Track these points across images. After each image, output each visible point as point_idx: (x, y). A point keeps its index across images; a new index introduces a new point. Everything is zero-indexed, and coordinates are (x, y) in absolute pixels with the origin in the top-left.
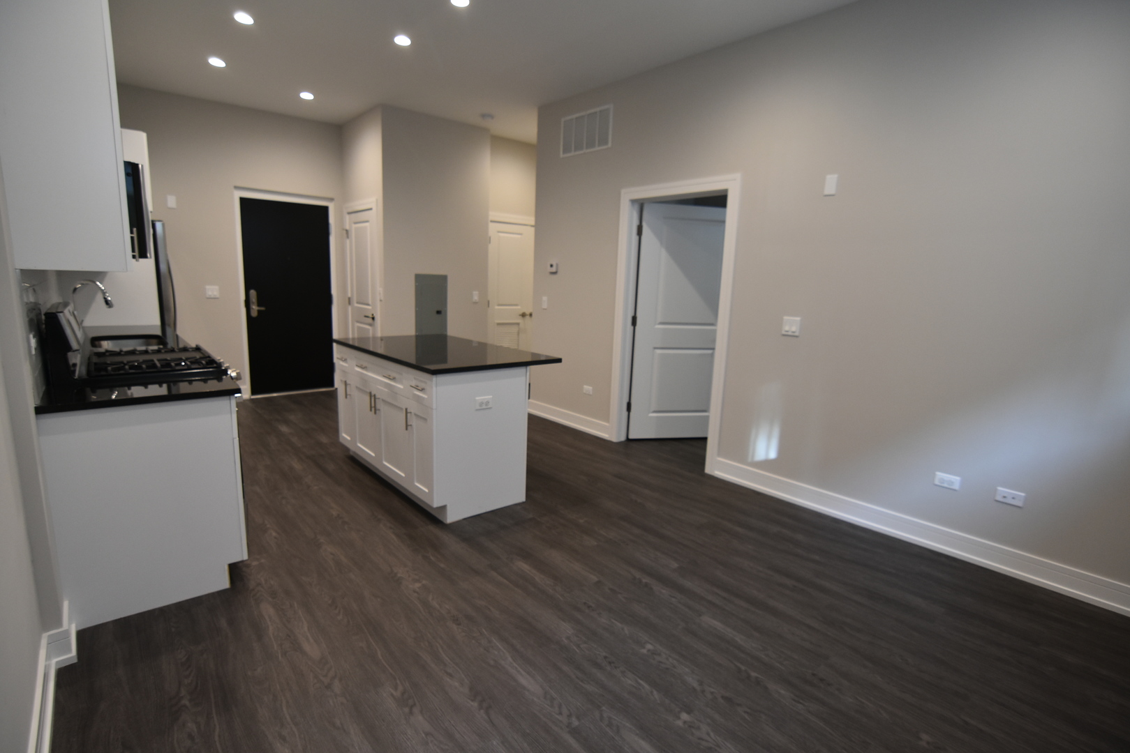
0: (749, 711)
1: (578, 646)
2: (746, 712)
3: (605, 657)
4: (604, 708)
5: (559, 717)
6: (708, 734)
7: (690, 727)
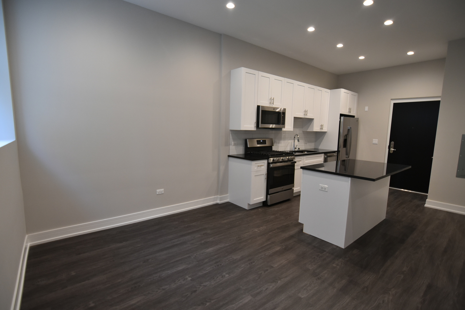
0: (188, 296)
1: (227, 259)
2: (187, 295)
3: (221, 265)
4: (197, 262)
5: (196, 254)
6: (181, 282)
7: (185, 279)
